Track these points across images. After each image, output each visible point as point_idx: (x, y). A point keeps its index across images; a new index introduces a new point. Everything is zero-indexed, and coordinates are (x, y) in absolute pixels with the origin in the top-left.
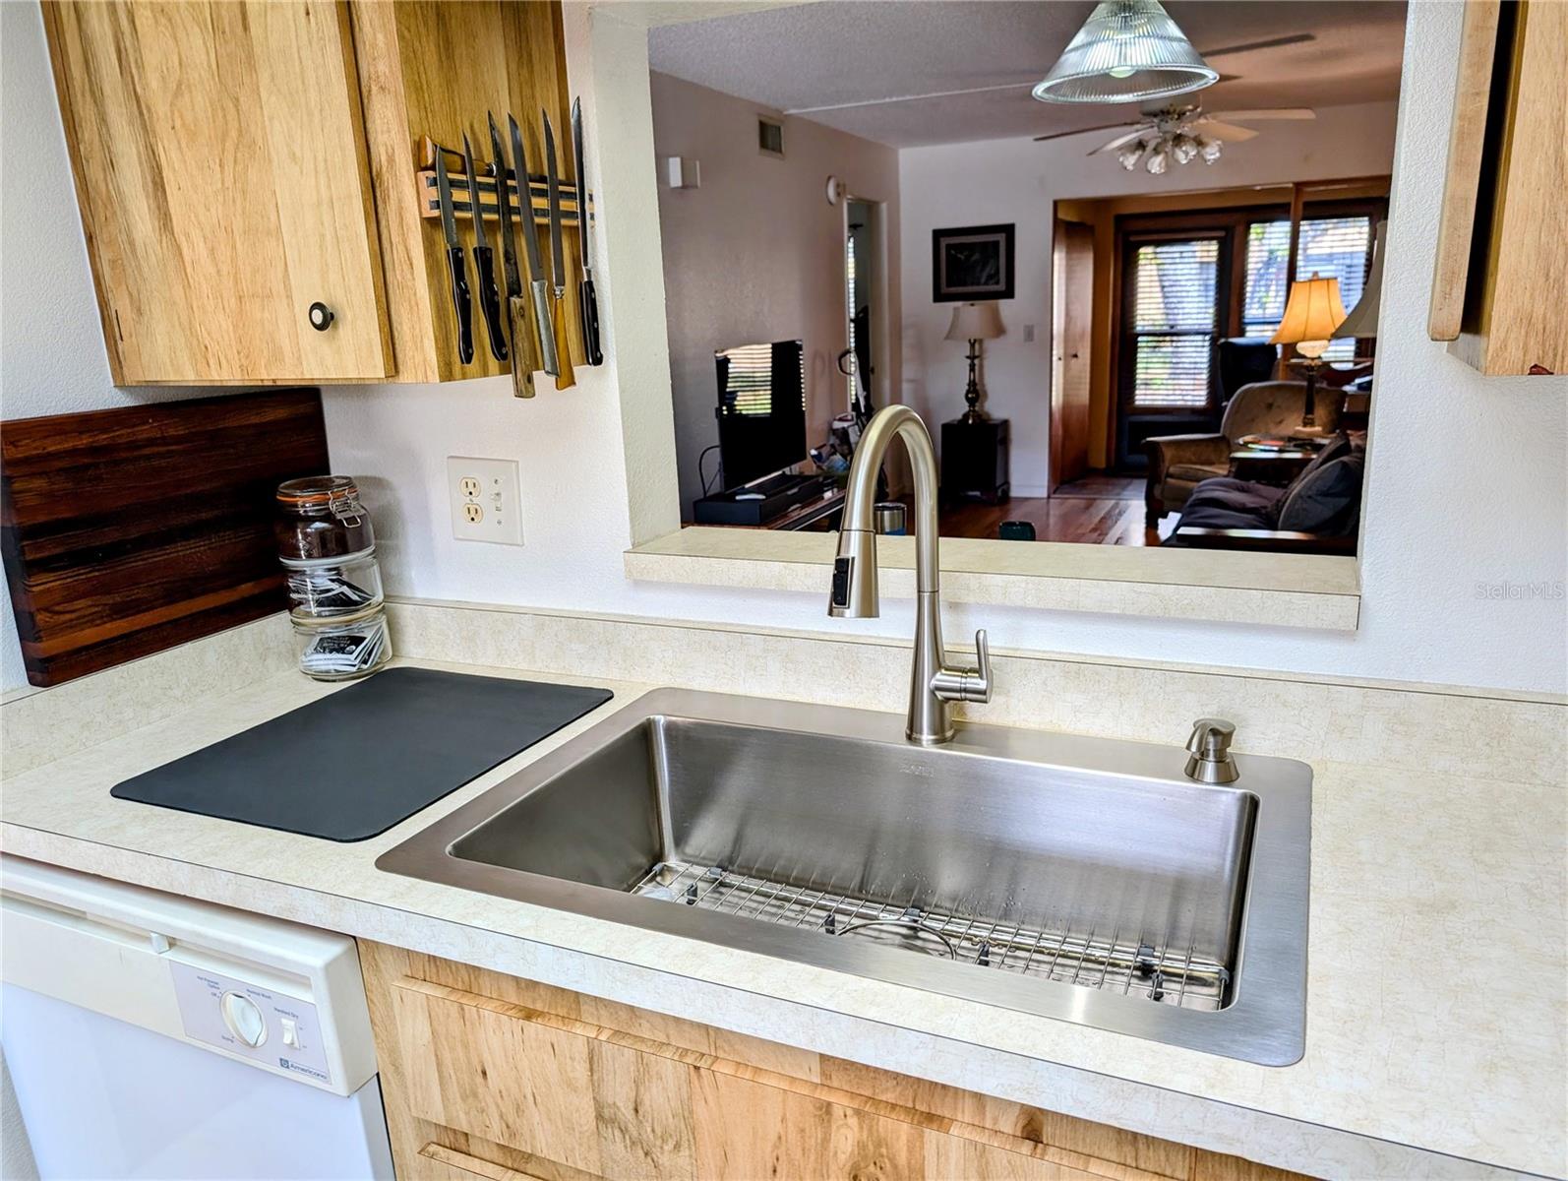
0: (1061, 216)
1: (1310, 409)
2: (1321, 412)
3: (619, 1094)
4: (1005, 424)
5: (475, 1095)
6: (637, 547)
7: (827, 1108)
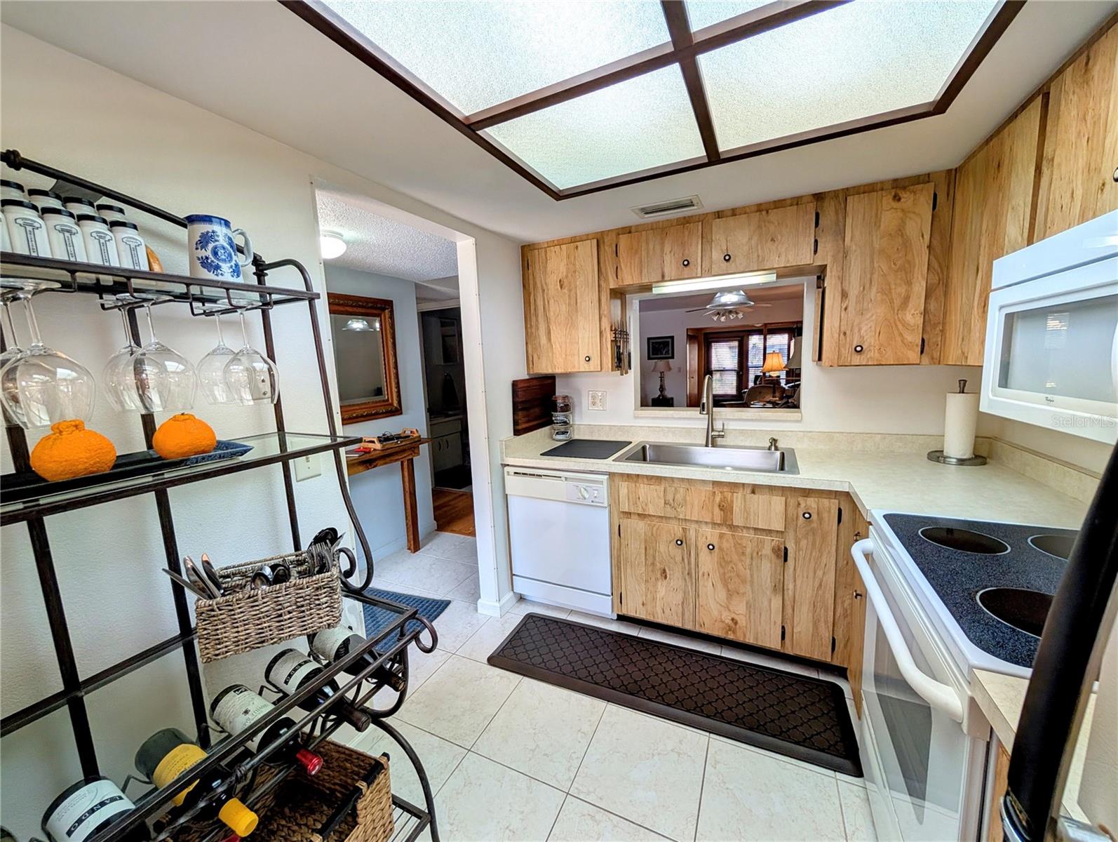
0: (689, 333)
1: (774, 393)
2: (777, 394)
3: (670, 497)
4: (672, 399)
5: (636, 503)
6: (635, 410)
7: (715, 492)
